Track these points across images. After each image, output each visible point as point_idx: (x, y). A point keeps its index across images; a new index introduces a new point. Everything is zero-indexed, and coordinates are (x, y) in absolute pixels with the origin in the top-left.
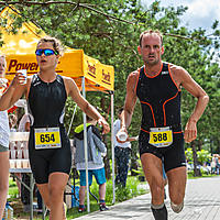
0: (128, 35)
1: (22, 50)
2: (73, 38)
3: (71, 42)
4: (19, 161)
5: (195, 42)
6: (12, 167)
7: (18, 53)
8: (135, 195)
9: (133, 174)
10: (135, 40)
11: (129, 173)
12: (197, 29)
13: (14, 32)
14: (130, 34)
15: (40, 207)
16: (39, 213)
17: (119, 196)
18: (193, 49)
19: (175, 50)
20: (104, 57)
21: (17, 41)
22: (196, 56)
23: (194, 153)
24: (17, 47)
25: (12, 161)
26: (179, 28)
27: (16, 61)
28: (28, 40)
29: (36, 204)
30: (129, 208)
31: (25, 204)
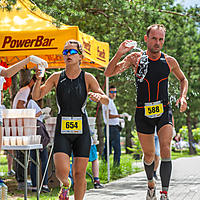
0: (124, 13)
1: (17, 27)
2: (68, 15)
3: (66, 19)
4: (13, 138)
5: (190, 19)
6: (7, 144)
7: (13, 30)
8: (129, 173)
9: (128, 152)
10: (130, 17)
11: (123, 151)
12: (193, 6)
13: (9, 9)
14: (126, 11)
15: (34, 185)
16: (33, 191)
17: (113, 174)
18: (189, 26)
19: (171, 27)
20: (100, 34)
21: (12, 18)
22: (192, 34)
23: (190, 131)
24: (12, 23)
26: (175, 4)
27: (10, 38)
28: (23, 17)
29: (29, 181)
30: (125, 186)
31: (19, 181)
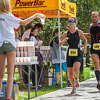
8: (88, 78)
9: (87, 66)
11: (85, 65)
16: (34, 88)
25: (18, 59)
27: (19, 1)
29: (31, 83)
30: (85, 85)
